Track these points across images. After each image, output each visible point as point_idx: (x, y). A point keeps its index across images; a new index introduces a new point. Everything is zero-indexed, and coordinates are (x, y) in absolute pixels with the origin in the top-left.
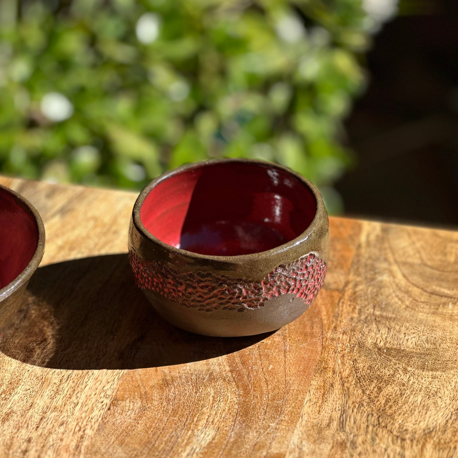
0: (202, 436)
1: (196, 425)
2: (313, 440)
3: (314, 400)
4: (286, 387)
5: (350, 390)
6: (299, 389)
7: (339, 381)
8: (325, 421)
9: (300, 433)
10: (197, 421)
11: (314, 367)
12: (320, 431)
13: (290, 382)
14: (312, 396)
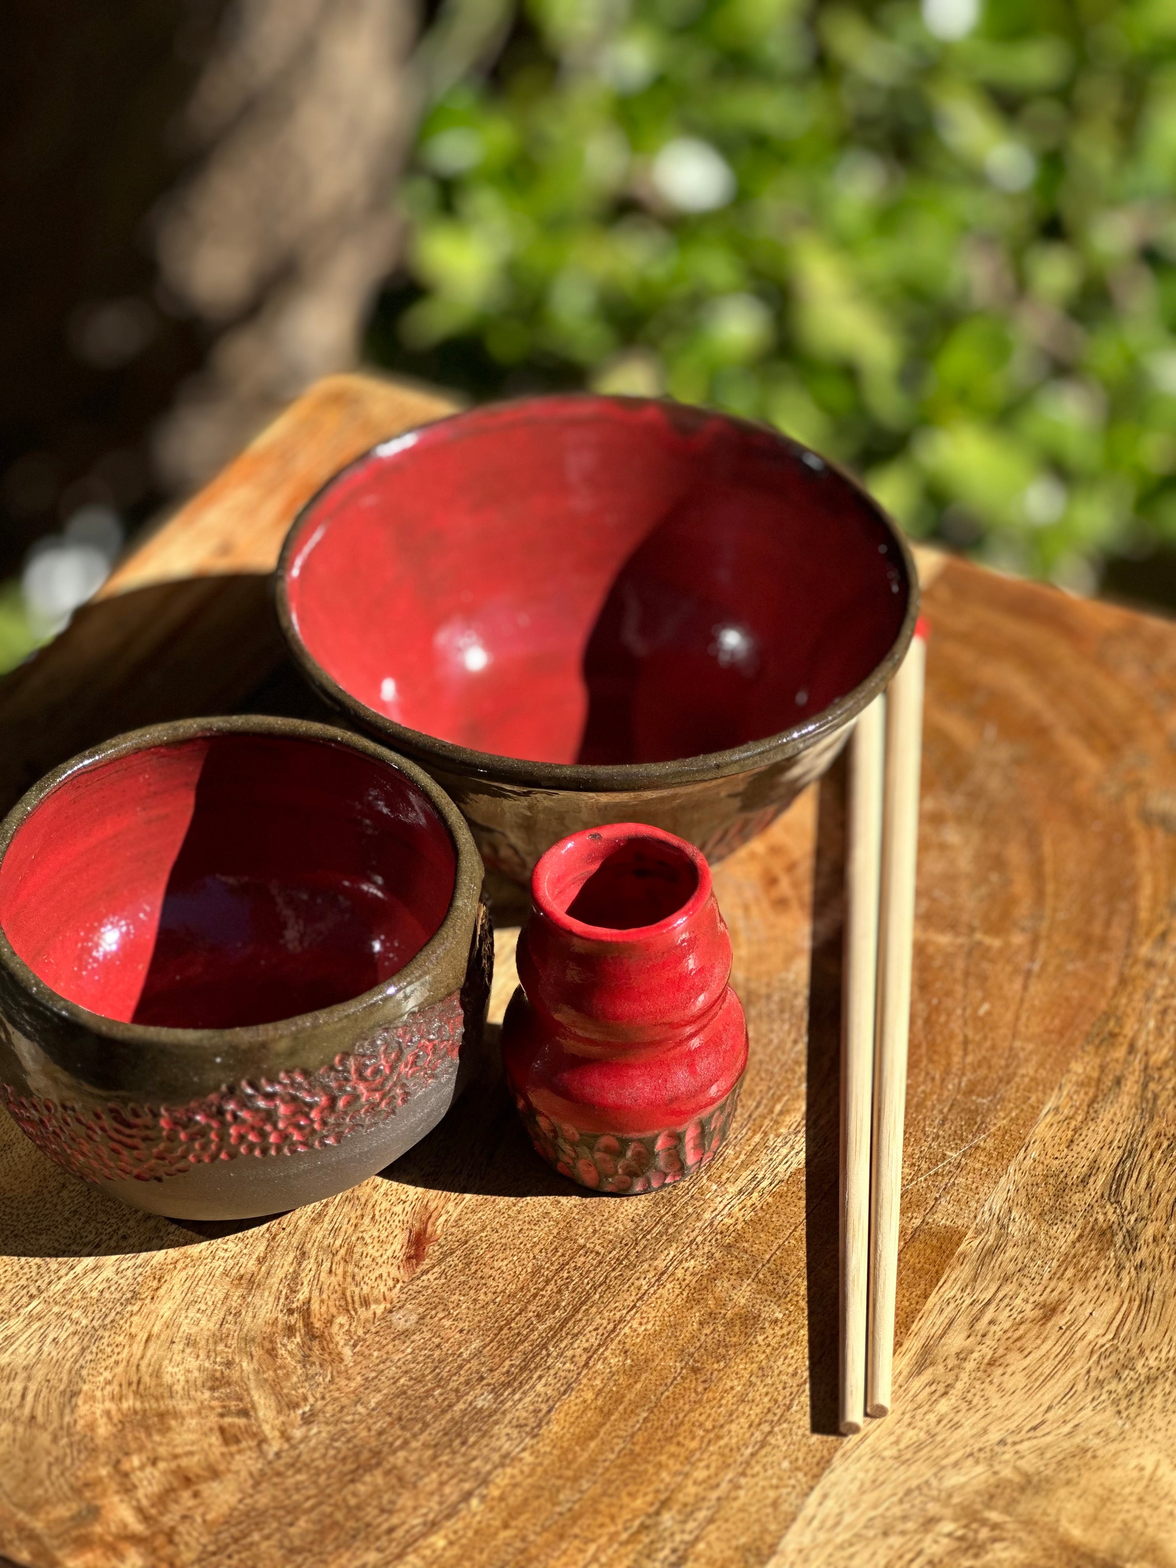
0: (784, 1151)
1: (777, 1122)
2: (1039, 1210)
3: (1066, 1111)
4: (1007, 1066)
5: (1159, 1102)
6: (1038, 1076)
7: (1137, 1073)
8: (1079, 1169)
9: (1012, 1187)
10: (781, 1113)
11: (1086, 1027)
12: (1061, 1191)
13: (1022, 1055)
14: (1063, 1100)
